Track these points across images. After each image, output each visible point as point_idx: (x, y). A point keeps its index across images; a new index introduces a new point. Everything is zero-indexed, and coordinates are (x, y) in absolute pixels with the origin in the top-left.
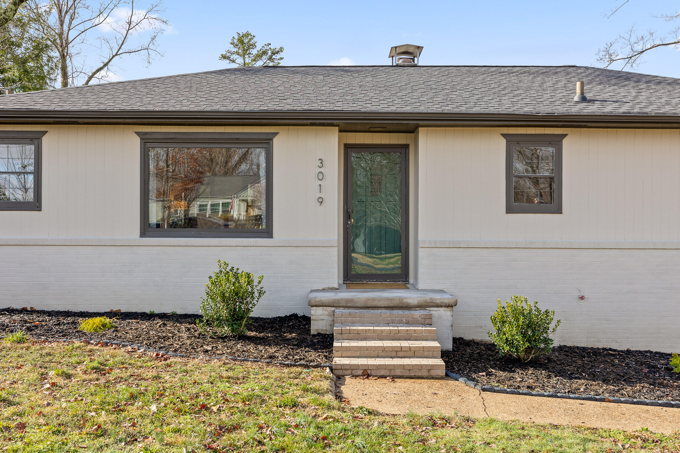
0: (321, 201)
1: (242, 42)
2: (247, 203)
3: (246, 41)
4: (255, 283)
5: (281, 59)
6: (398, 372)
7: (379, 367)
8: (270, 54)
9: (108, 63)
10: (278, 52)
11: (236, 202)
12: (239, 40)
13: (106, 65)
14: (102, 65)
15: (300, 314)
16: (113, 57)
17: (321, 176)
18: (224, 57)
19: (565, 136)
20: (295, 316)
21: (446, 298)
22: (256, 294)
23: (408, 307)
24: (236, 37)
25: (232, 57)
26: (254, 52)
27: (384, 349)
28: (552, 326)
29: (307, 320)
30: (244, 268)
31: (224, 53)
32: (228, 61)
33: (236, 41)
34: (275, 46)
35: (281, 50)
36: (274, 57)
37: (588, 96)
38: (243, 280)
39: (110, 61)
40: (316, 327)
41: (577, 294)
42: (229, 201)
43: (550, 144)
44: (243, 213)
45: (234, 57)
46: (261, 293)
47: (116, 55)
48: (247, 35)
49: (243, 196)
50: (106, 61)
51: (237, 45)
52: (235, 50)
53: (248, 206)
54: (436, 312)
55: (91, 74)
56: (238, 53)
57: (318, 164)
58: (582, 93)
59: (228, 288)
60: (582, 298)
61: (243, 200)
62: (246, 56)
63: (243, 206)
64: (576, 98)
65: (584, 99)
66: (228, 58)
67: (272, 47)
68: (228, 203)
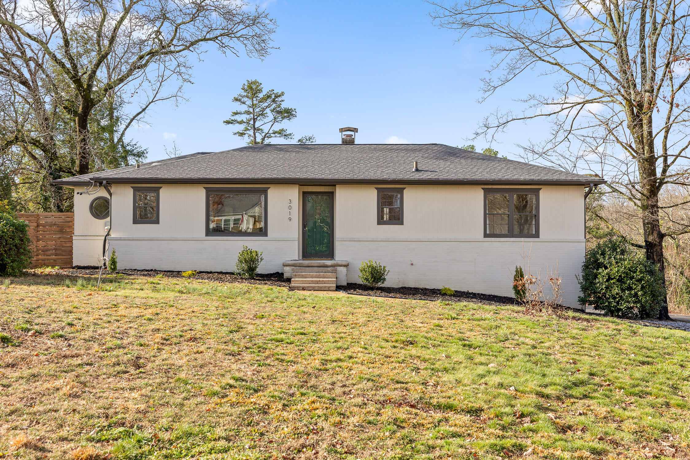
0: (290, 219)
1: (251, 88)
2: (255, 218)
3: (254, 87)
4: (259, 255)
5: (283, 101)
6: (316, 289)
7: (308, 287)
8: (273, 97)
9: (146, 108)
10: (280, 96)
11: (245, 217)
12: (248, 86)
13: (144, 110)
14: (141, 110)
15: (280, 272)
16: (150, 103)
17: (290, 208)
18: (236, 100)
19: (405, 188)
20: (278, 273)
21: (344, 263)
22: (260, 260)
23: (327, 266)
24: (246, 84)
25: (242, 100)
26: (261, 95)
27: (312, 281)
28: (386, 273)
29: (282, 274)
30: (254, 249)
31: (236, 96)
32: (239, 103)
33: (246, 87)
34: (278, 91)
35: (283, 94)
36: (276, 99)
37: (419, 169)
38: (254, 254)
39: (147, 107)
40: (286, 276)
41: (411, 263)
42: (240, 217)
43: (398, 192)
44: (251, 227)
45: (245, 99)
46: (262, 259)
47: (152, 102)
48: (255, 82)
49: (251, 212)
50: (144, 107)
51: (247, 90)
52: (245, 94)
53: (255, 221)
54: (339, 269)
55: (132, 117)
56: (248, 97)
57: (289, 201)
58: (416, 167)
59: (247, 257)
60: (412, 264)
61: (251, 216)
62: (254, 99)
63: (252, 220)
64: (414, 170)
65: (417, 170)
66: (240, 100)
67: (275, 92)
68: (238, 220)
